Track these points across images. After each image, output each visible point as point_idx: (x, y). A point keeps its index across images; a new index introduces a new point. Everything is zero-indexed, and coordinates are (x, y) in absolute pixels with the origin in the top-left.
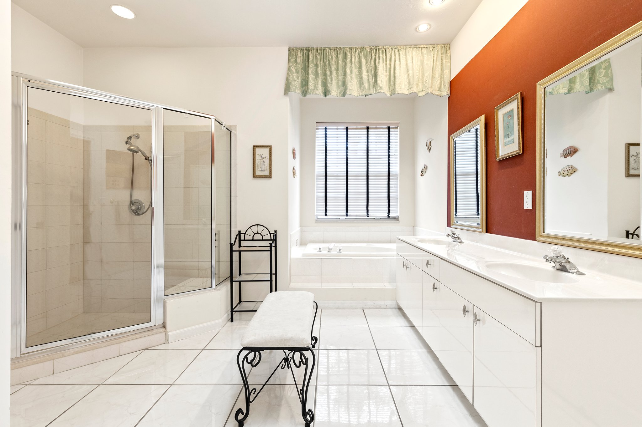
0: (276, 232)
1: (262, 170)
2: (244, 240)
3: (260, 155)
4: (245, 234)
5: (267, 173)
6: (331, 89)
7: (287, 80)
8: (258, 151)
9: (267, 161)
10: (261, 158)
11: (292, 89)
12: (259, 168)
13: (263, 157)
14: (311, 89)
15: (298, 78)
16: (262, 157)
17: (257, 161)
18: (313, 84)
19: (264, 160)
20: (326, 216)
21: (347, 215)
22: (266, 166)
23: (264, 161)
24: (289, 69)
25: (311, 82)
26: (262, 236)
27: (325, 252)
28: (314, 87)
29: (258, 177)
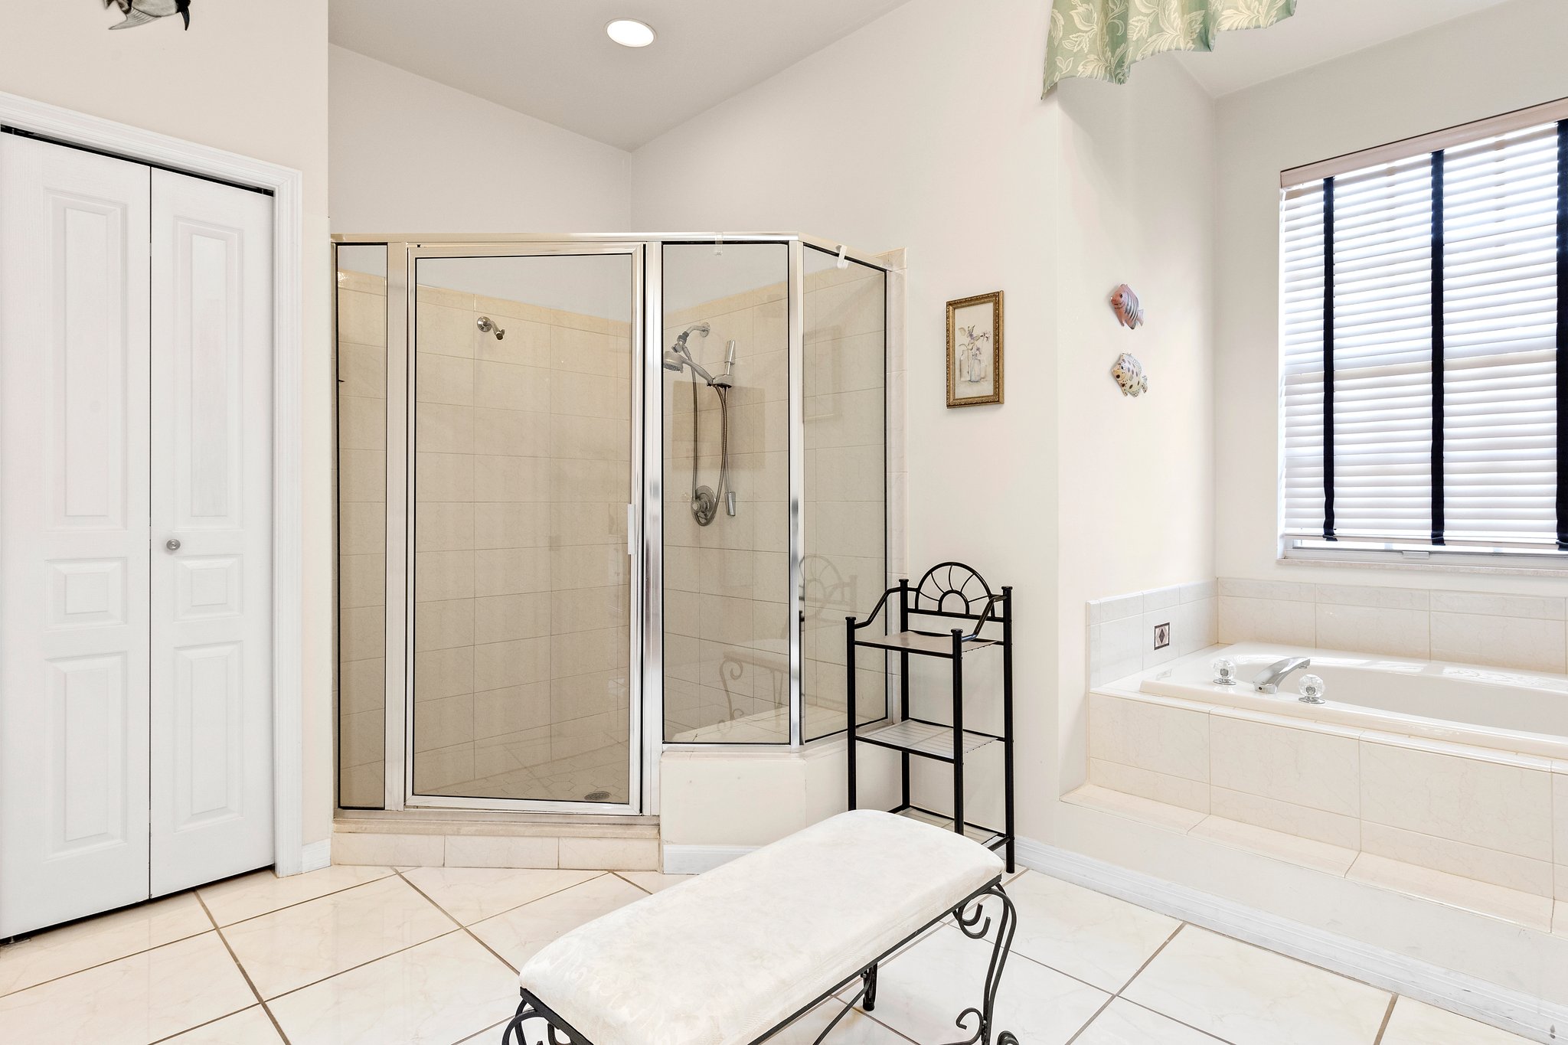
0: (1007, 591)
1: (973, 379)
2: (916, 611)
3: (967, 330)
4: (918, 591)
5: (987, 389)
6: (1220, 8)
7: (1051, 39)
8: (962, 316)
9: (987, 347)
10: (969, 339)
11: (1064, 68)
12: (965, 372)
13: (975, 334)
14: (1138, 40)
15: (1088, 19)
16: (971, 335)
17: (959, 351)
18: (1147, 15)
19: (978, 344)
20: (1329, 539)
21: (1437, 539)
22: (983, 365)
23: (978, 349)
25: (1140, 13)
26: (967, 603)
27: (1242, 689)
28: (1151, 25)
29: (966, 404)
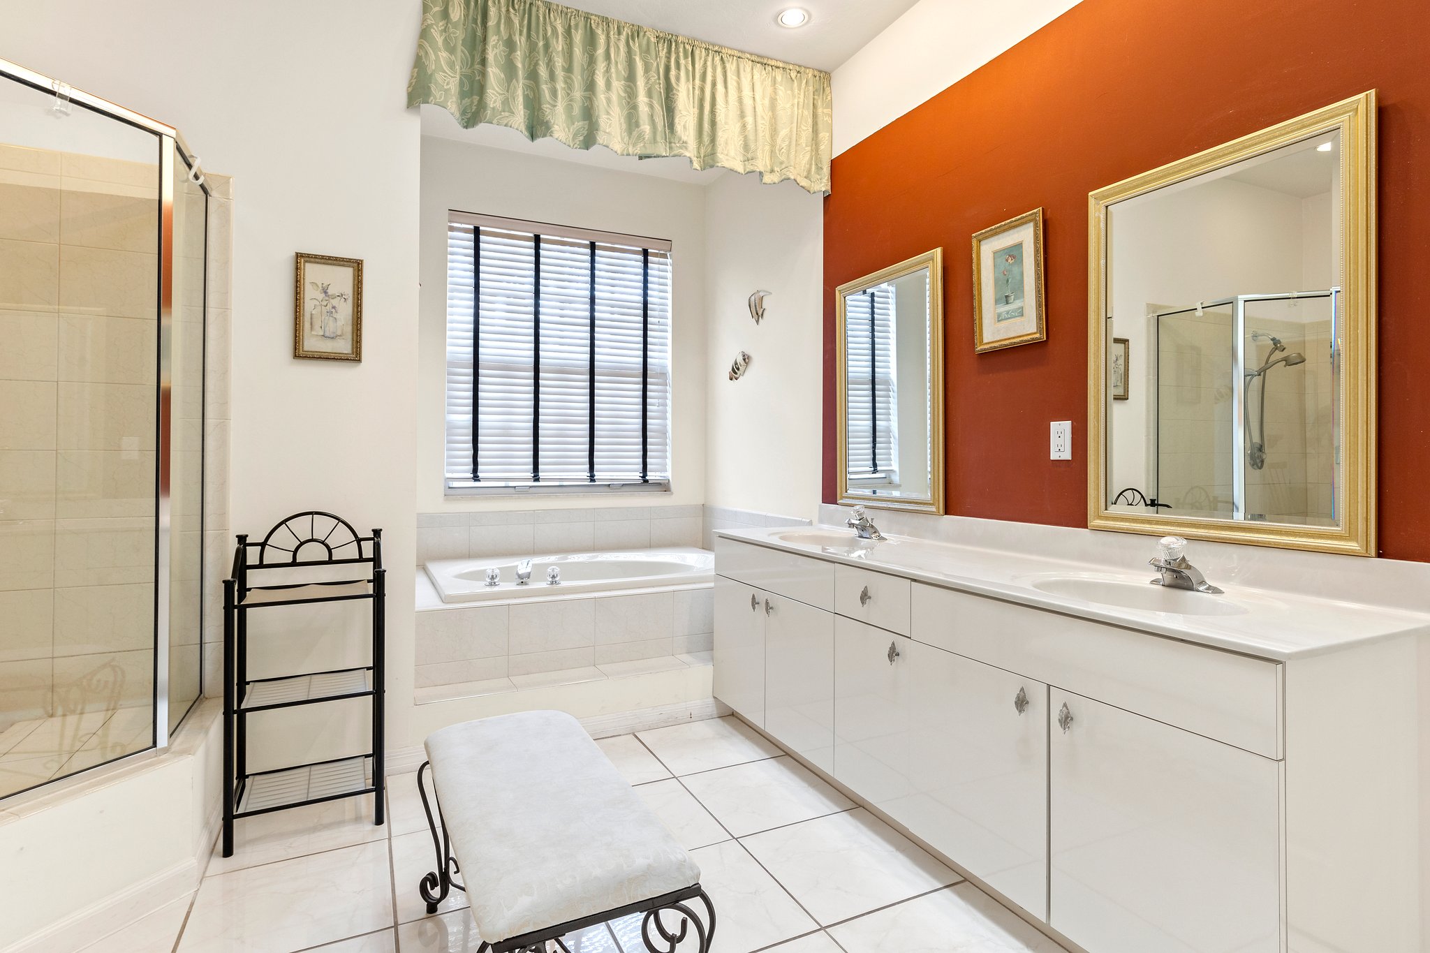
0: (377, 533)
1: (327, 334)
2: (261, 566)
3: (320, 286)
4: (263, 545)
5: (345, 347)
6: (552, 121)
7: (419, 63)
8: (312, 272)
9: (346, 310)
10: (323, 295)
11: (438, 97)
12: (317, 326)
13: (330, 291)
14: (493, 108)
15: (451, 65)
16: (326, 292)
17: (309, 306)
18: (500, 94)
19: (335, 302)
20: (475, 480)
21: (536, 478)
22: (340, 323)
23: (334, 307)
24: (424, 34)
25: (494, 89)
26: (330, 550)
27: (511, 586)
28: (503, 103)
29: (313, 358)
